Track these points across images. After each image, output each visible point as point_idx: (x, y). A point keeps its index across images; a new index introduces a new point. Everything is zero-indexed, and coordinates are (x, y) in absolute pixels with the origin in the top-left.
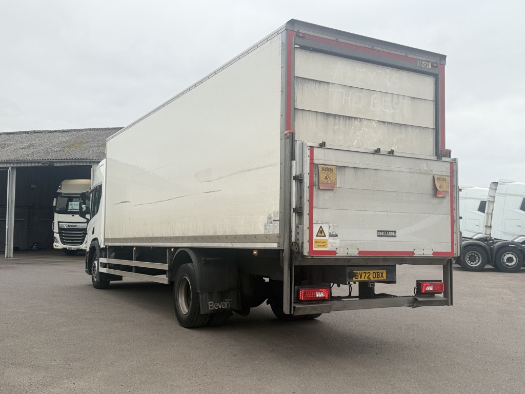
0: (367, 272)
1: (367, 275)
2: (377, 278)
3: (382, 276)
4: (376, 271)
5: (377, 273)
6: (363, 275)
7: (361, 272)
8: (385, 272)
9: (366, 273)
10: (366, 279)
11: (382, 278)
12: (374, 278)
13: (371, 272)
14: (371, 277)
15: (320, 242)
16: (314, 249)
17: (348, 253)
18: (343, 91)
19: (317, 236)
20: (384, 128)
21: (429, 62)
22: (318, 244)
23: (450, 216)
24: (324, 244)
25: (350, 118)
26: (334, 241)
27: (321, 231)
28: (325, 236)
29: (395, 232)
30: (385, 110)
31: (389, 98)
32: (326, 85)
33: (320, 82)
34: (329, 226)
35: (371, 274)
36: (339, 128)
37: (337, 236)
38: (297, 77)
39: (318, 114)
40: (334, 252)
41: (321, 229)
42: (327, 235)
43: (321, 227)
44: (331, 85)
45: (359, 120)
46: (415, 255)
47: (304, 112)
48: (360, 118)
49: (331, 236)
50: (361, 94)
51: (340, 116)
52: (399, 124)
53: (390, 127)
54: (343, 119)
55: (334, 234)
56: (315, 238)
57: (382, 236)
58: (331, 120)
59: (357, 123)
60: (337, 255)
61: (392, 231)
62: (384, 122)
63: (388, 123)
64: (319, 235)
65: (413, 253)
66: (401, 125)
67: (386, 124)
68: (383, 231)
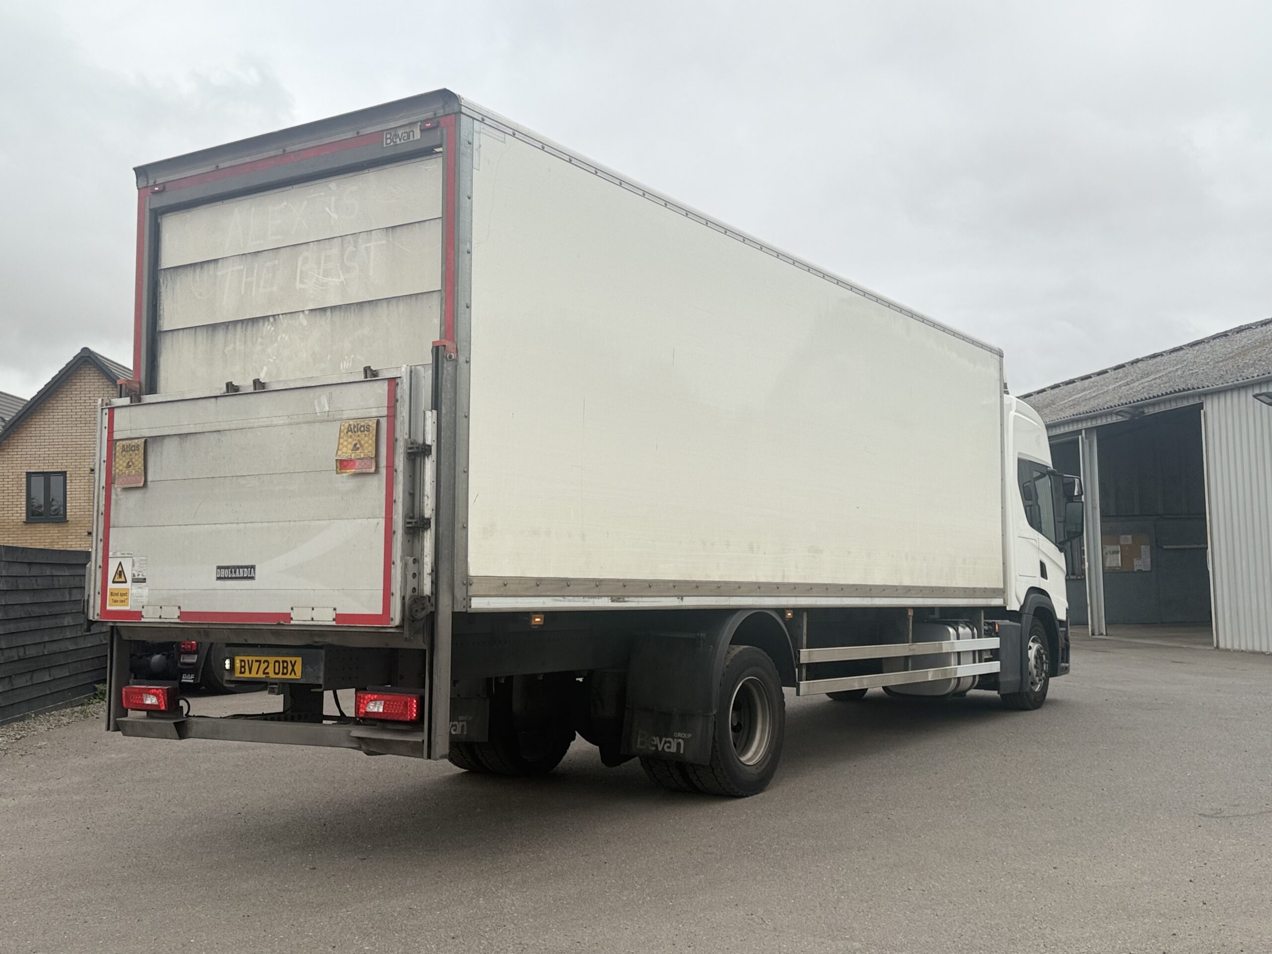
0: (263, 659)
1: (263, 666)
2: (283, 674)
3: (293, 670)
4: (280, 659)
5: (283, 662)
6: (256, 665)
7: (250, 658)
8: (299, 660)
9: (260, 661)
10: (261, 675)
11: (293, 676)
12: (276, 674)
13: (272, 660)
14: (270, 670)
15: (117, 595)
16: (109, 608)
17: (160, 617)
18: (242, 267)
19: (114, 582)
20: (324, 322)
21: (415, 123)
22: (115, 598)
23: (382, 522)
24: (123, 598)
25: (254, 321)
26: (140, 591)
27: (120, 573)
28: (125, 582)
29: (253, 567)
30: (326, 280)
31: (334, 250)
32: (212, 266)
33: (202, 264)
34: (133, 561)
35: (271, 666)
36: (234, 349)
37: (144, 580)
38: (165, 269)
39: (198, 329)
40: (139, 615)
41: (120, 569)
42: (129, 579)
43: (120, 564)
44: (220, 263)
45: (271, 319)
46: (292, 622)
47: (175, 333)
48: (274, 316)
49: (136, 581)
50: (276, 262)
51: (235, 323)
52: (358, 303)
53: (337, 316)
54: (242, 324)
55: (140, 577)
56: (111, 585)
57: (225, 578)
58: (220, 335)
59: (268, 327)
60: (143, 620)
61: (247, 567)
62: (324, 310)
63: (333, 308)
64: (116, 580)
65: (288, 616)
66: (361, 304)
67: (329, 312)
68: (227, 567)
